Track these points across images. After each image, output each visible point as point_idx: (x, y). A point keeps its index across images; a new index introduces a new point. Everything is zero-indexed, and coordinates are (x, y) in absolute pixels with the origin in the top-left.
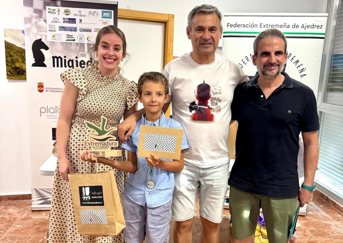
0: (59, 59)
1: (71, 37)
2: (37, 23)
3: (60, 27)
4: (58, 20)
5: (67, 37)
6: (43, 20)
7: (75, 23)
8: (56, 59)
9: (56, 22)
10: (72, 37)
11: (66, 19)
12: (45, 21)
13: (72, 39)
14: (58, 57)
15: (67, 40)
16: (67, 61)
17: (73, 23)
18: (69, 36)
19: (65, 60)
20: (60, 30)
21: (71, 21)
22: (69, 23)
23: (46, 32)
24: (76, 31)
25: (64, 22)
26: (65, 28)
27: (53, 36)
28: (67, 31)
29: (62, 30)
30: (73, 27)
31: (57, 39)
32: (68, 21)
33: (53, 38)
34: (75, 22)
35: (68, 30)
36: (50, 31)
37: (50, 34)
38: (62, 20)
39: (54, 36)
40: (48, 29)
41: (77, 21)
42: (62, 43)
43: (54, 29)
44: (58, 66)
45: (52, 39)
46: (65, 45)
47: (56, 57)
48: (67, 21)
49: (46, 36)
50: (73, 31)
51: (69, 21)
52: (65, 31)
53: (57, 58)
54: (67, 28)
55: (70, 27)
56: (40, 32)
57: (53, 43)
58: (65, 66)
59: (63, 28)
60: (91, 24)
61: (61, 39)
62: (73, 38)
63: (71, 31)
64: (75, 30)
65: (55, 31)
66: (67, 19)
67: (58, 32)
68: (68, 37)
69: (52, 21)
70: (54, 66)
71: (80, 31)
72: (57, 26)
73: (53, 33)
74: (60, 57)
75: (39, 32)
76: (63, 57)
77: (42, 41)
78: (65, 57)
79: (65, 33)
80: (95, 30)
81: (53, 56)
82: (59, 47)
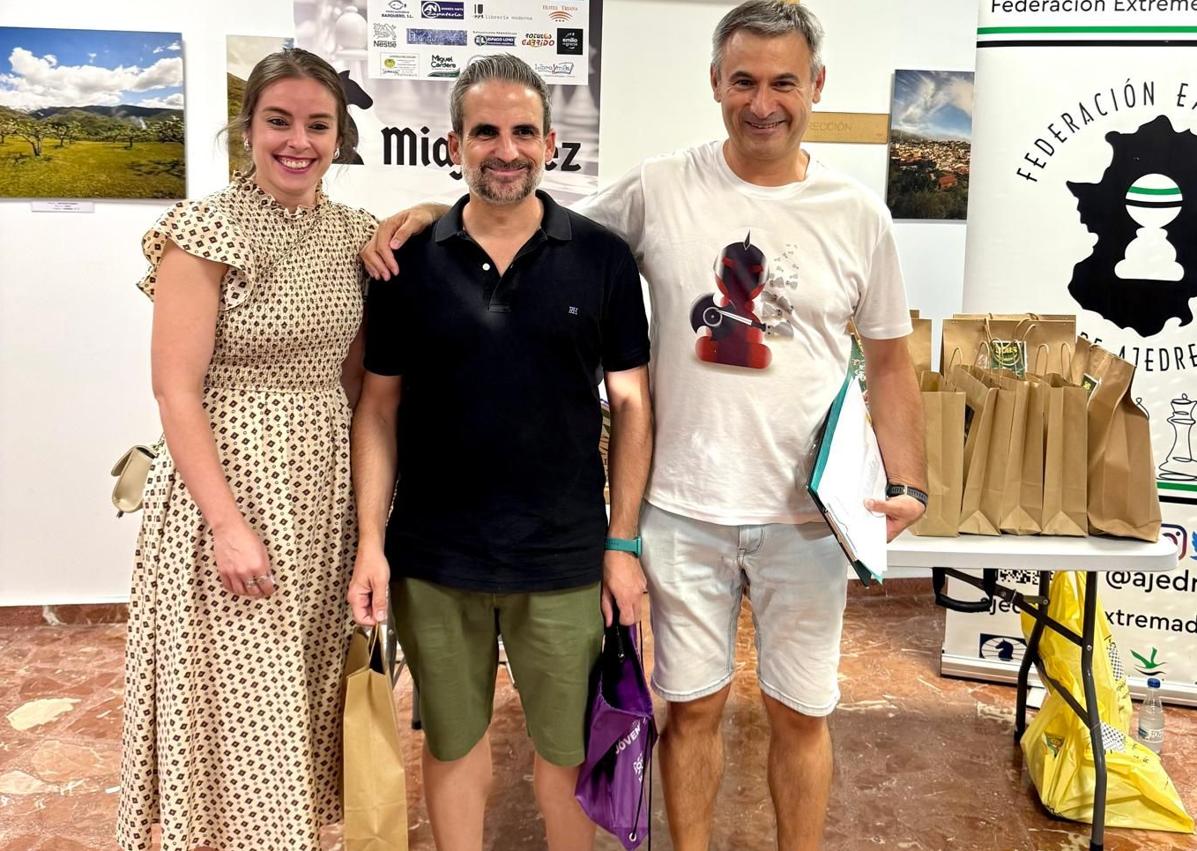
0: (407, 138)
1: (448, 66)
2: (336, 20)
3: (412, 30)
4: (403, 9)
5: (434, 65)
6: (356, 10)
7: (462, 18)
8: (394, 138)
9: (397, 16)
10: (450, 63)
11: (431, 6)
12: (363, 12)
13: (451, 70)
14: (401, 129)
15: (433, 75)
16: (431, 142)
17: (454, 18)
18: (439, 59)
19: (425, 141)
20: (409, 42)
21: (449, 12)
22: (440, 17)
23: (366, 48)
24: (465, 44)
25: (423, 16)
26: (426, 36)
27: (386, 62)
28: (433, 43)
29: (419, 42)
30: (453, 32)
31: (400, 73)
32: (438, 12)
33: (388, 69)
34: (462, 13)
35: (436, 43)
36: (378, 44)
37: (376, 57)
38: (419, 9)
39: (390, 60)
40: (371, 38)
41: (469, 10)
42: (417, 84)
43: (390, 39)
44: (400, 161)
45: (385, 72)
46: (426, 91)
47: (395, 131)
48: (433, 11)
49: (364, 63)
50: (454, 44)
51: (442, 12)
52: (427, 43)
53: (400, 134)
54: (434, 33)
55: (443, 31)
56: (345, 48)
57: (386, 85)
58: (426, 162)
59: (420, 36)
60: (513, 18)
61: (415, 72)
62: (454, 66)
63: (448, 43)
64: (460, 39)
65: (394, 45)
66: (434, 5)
67: (403, 47)
68: (438, 65)
69: (385, 13)
70: (388, 161)
71: (478, 44)
72: (401, 27)
73: (387, 52)
74: (408, 131)
75: (340, 48)
76: (417, 131)
77: (351, 77)
78: (425, 130)
79: (425, 52)
80: (528, 39)
81: (387, 128)
82: (407, 97)
